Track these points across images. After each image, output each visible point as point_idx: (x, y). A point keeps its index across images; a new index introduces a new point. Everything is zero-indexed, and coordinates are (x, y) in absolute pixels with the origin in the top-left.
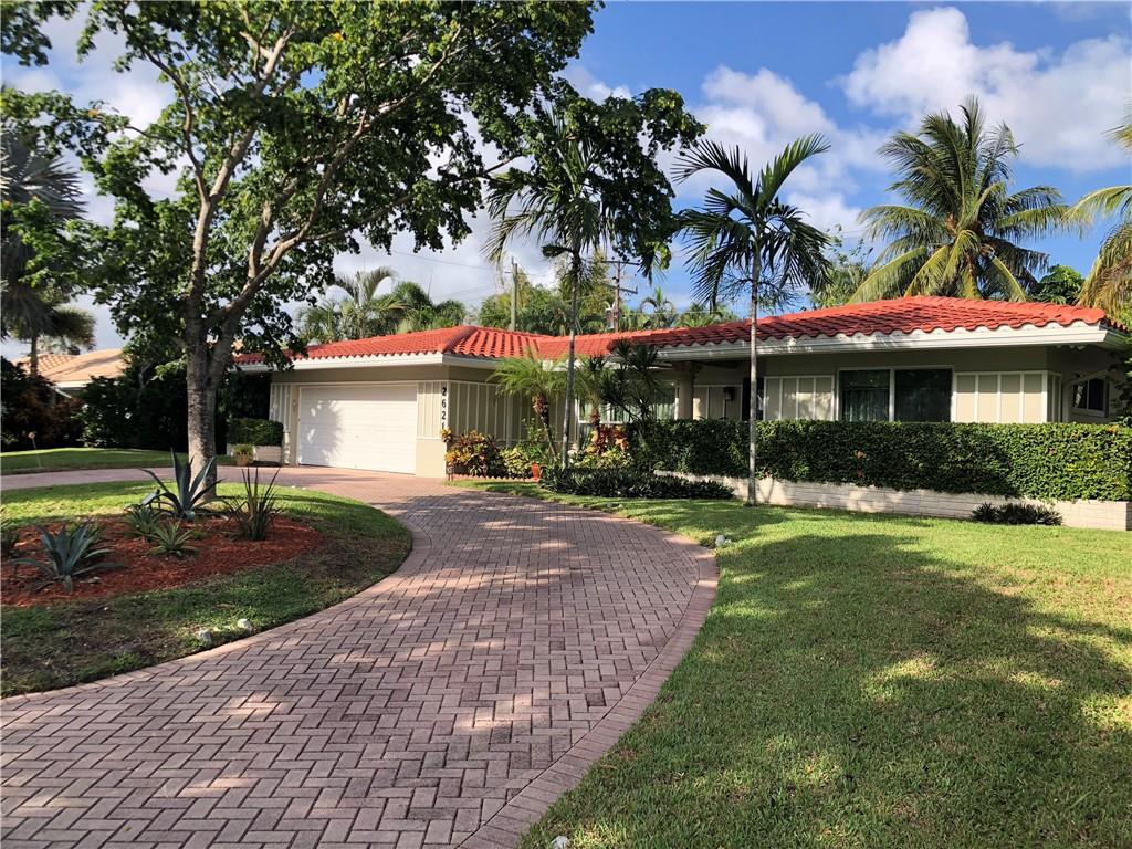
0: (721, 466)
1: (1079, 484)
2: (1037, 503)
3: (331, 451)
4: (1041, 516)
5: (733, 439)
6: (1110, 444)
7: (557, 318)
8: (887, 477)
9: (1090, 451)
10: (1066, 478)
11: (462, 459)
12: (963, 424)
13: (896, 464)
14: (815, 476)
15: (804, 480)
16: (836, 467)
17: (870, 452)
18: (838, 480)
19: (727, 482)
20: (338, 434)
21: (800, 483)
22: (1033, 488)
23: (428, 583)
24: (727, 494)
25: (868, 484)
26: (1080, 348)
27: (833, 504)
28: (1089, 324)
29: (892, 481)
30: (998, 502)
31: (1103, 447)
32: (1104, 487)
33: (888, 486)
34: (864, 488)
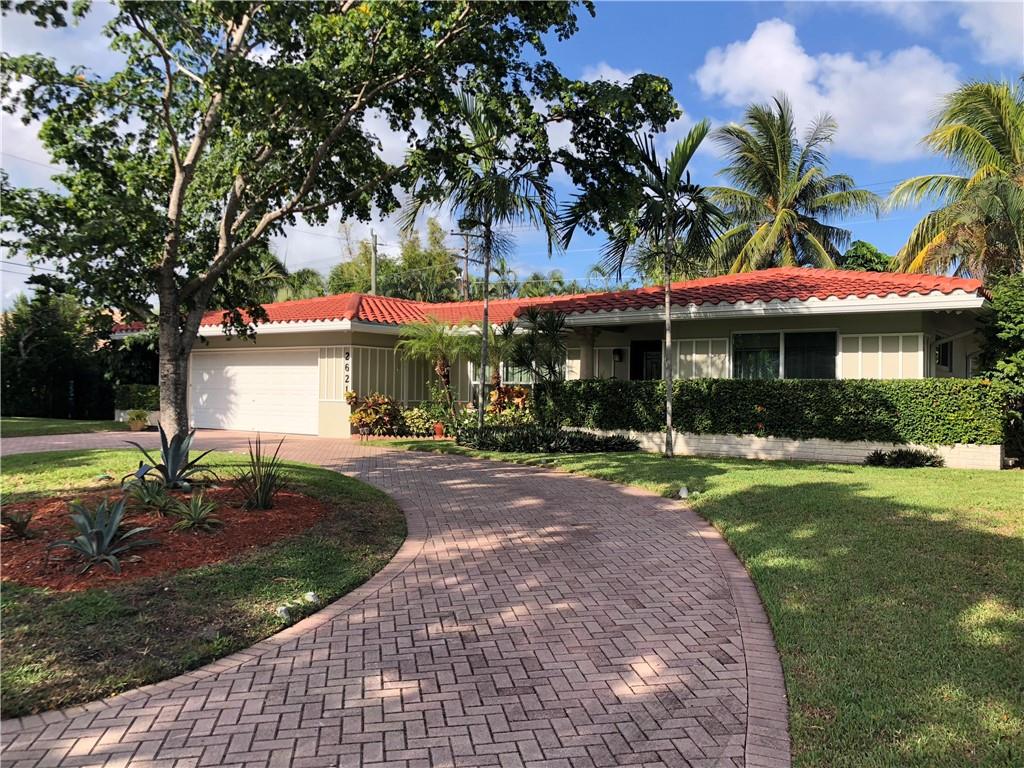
0: (628, 420)
1: (959, 431)
2: (923, 448)
3: (225, 414)
4: (928, 459)
5: (639, 396)
6: (985, 395)
7: (413, 285)
8: (785, 428)
9: (969, 402)
10: (948, 426)
11: (368, 420)
12: (856, 381)
13: (793, 417)
14: (717, 428)
15: (707, 432)
16: (737, 420)
17: (769, 406)
18: (739, 432)
19: (633, 435)
20: (232, 398)
21: (703, 436)
22: (918, 436)
23: (451, 544)
24: (633, 447)
25: (767, 435)
26: (958, 313)
27: (733, 453)
28: (968, 292)
29: (790, 432)
30: (887, 448)
31: (980, 398)
32: (981, 433)
33: (786, 436)
34: (763, 439)
